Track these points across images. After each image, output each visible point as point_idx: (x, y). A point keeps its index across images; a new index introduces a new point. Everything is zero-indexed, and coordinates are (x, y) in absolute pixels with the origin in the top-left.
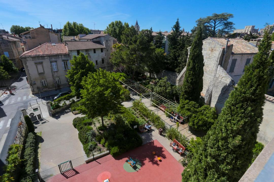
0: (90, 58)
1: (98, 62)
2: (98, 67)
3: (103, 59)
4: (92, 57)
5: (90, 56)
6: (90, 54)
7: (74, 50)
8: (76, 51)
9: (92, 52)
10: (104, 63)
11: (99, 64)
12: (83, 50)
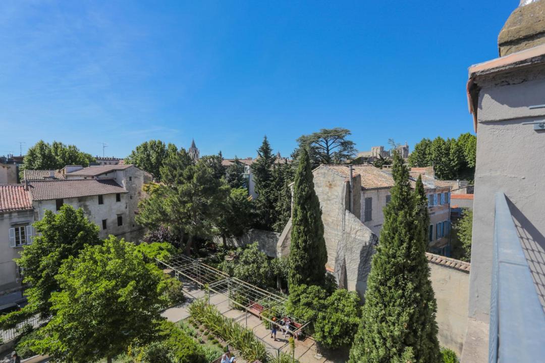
1: (108, 222)
3: (119, 216)
5: (90, 212)
6: (89, 207)
7: (50, 200)
9: (93, 201)
10: (122, 225)
11: (111, 228)
12: (73, 199)
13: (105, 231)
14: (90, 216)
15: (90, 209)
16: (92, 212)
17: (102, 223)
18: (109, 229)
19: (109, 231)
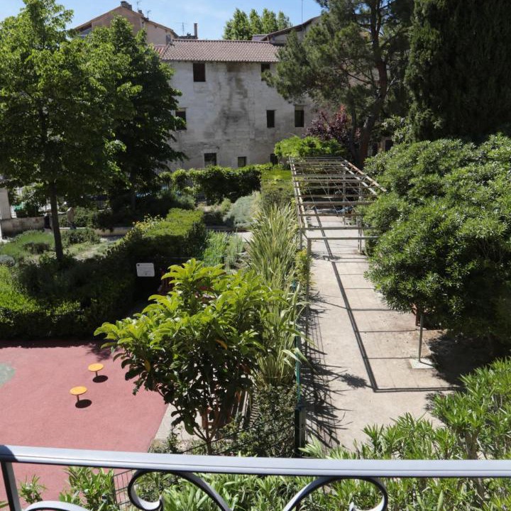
0: (246, 97)
1: (277, 115)
2: (273, 135)
3: (299, 109)
4: (250, 94)
5: (246, 92)
6: (244, 83)
7: (182, 61)
8: (191, 66)
9: (252, 73)
10: (302, 126)
11: (282, 127)
12: (219, 66)
13: (271, 130)
14: (246, 100)
15: (246, 87)
16: (249, 92)
17: (265, 115)
18: (279, 129)
19: (278, 132)
